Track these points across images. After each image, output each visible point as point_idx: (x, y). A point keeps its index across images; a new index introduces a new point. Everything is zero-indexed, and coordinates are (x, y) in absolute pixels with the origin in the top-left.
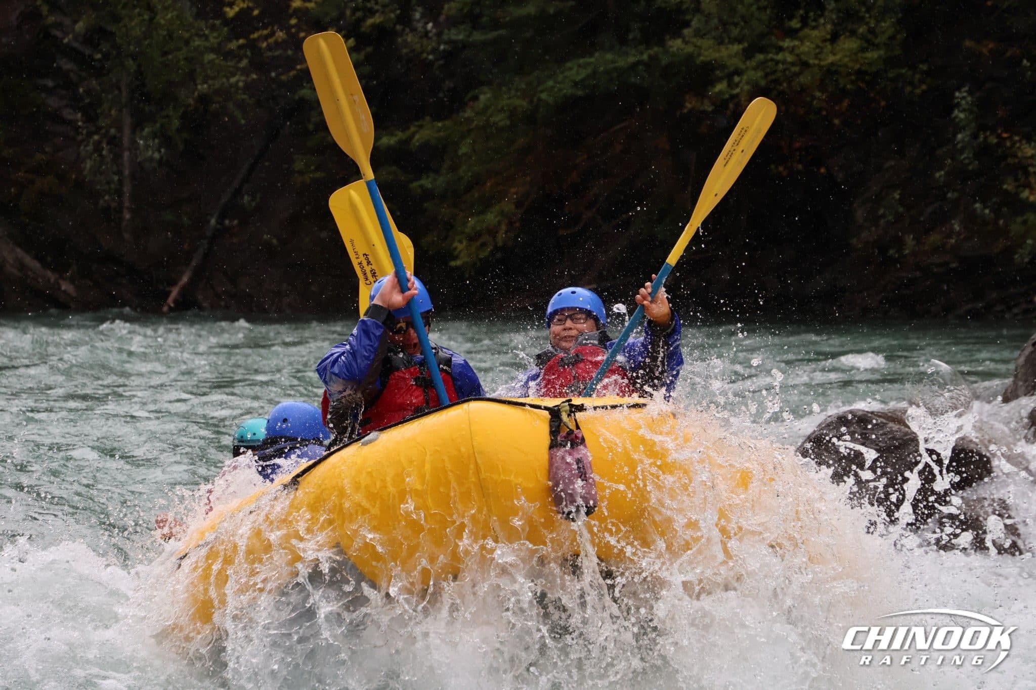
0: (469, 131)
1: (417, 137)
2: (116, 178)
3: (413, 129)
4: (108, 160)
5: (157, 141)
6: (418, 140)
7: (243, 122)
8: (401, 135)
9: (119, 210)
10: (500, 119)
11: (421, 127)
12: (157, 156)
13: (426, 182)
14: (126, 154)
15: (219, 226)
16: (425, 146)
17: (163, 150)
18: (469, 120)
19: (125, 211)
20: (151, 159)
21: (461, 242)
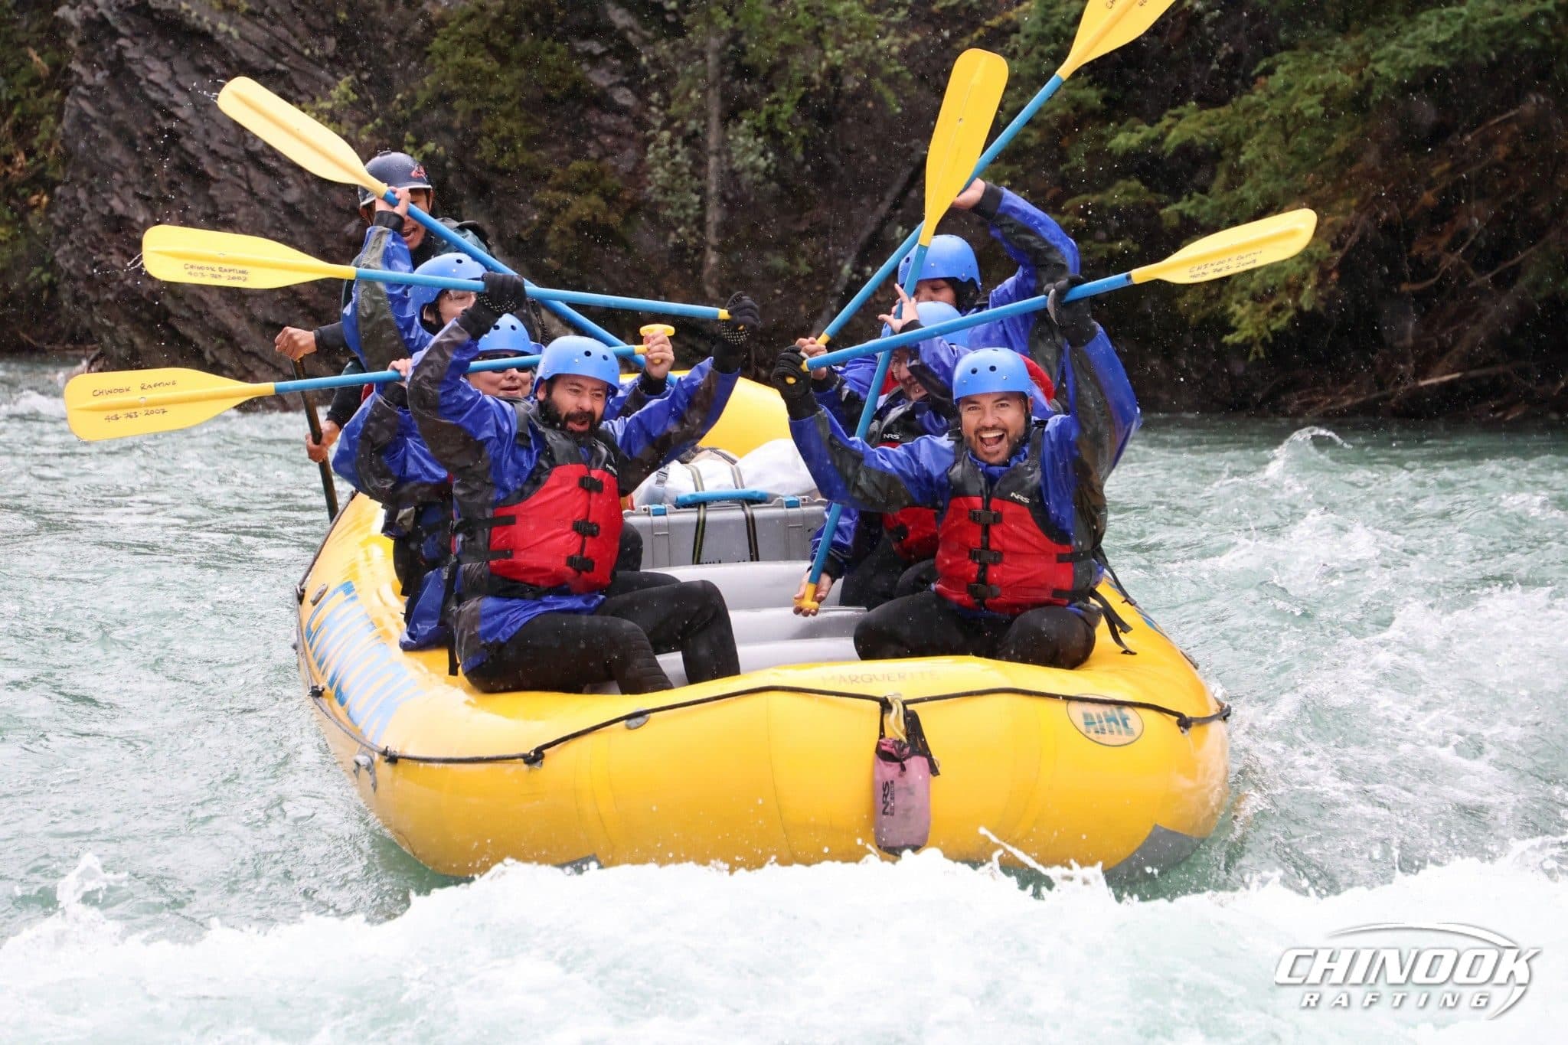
0: (1259, 123)
1: (1174, 133)
2: (697, 198)
3: (1167, 121)
4: (686, 170)
5: (760, 140)
6: (1175, 138)
7: (899, 110)
8: (1146, 131)
9: (700, 250)
10: (1310, 105)
11: (1179, 117)
12: (762, 163)
13: (1185, 206)
14: (713, 161)
15: (855, 276)
16: (1185, 149)
17: (771, 155)
18: (1260, 107)
19: (709, 250)
20: (754, 169)
21: (1240, 302)
